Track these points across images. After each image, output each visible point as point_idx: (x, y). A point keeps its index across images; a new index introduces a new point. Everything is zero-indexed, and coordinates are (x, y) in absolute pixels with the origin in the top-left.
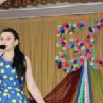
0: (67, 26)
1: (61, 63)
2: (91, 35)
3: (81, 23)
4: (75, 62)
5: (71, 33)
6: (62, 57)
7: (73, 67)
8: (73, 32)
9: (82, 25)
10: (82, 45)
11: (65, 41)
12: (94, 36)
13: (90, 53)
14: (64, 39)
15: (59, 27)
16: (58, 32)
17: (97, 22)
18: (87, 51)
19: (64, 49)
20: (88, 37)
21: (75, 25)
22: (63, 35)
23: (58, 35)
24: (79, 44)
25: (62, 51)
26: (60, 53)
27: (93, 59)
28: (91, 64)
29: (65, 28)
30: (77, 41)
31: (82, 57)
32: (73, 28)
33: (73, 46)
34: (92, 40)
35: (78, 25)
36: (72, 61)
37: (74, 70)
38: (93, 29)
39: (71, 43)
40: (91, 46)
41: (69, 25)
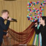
0: (32, 3)
1: (29, 18)
2: (42, 7)
3: (38, 2)
6: (30, 15)
7: (34, 20)
8: (34, 5)
9: (38, 3)
10: (38, 11)
11: (31, 9)
13: (41, 14)
15: (28, 3)
16: (28, 5)
17: (44, 2)
19: (31, 12)
22: (30, 6)
23: (28, 6)
26: (29, 14)
30: (36, 9)
31: (38, 16)
33: (34, 11)
34: (42, 9)
35: (36, 3)
36: (34, 17)
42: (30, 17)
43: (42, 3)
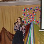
0: (26, 9)
4: (29, 21)
5: (27, 11)
7: (28, 23)
10: (31, 15)
11: (25, 14)
12: (35, 12)
14: (25, 13)
15: (23, 9)
17: (36, 8)
18: (33, 18)
19: (25, 17)
20: (33, 13)
21: (29, 9)
23: (23, 12)
24: (30, 15)
25: (24, 17)
26: (23, 18)
27: (35, 20)
28: (34, 22)
29: (25, 10)
30: (29, 14)
31: (31, 20)
32: (28, 10)
33: (28, 16)
34: (34, 14)
37: (28, 24)
38: (35, 10)
39: (27, 15)
41: (27, 8)
42: (24, 21)
43: (35, 9)
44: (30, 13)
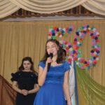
0: (58, 30)
2: (78, 39)
5: (61, 36)
8: (63, 35)
9: (71, 30)
12: (81, 39)
13: (77, 54)
16: (50, 35)
17: (83, 28)
18: (74, 52)
20: (76, 40)
21: (64, 30)
23: (50, 37)
24: (67, 46)
27: (79, 59)
30: (66, 43)
32: (63, 32)
34: (78, 43)
35: (67, 29)
38: (80, 34)
40: (77, 48)
41: (60, 29)
43: (80, 30)
44: (68, 41)
